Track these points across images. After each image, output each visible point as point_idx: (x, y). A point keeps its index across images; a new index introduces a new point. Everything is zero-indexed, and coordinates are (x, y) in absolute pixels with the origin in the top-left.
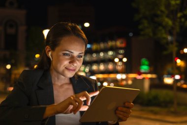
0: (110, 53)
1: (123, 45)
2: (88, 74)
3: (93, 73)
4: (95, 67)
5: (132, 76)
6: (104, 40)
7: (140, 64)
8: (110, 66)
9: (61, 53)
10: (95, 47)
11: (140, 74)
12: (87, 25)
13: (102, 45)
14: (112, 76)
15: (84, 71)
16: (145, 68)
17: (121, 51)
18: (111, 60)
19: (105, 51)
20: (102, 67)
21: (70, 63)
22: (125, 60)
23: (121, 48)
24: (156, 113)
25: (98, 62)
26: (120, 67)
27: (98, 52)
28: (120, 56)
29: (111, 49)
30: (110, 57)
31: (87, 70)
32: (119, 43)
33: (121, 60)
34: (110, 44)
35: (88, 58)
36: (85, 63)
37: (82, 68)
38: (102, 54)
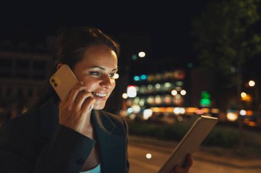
0: (168, 85)
1: (181, 77)
2: (143, 108)
3: (148, 106)
4: (150, 100)
5: (192, 110)
6: (161, 71)
7: (200, 98)
8: (167, 99)
9: (87, 72)
10: (150, 78)
11: (200, 108)
12: (142, 54)
13: (158, 77)
14: (169, 110)
15: (139, 104)
16: (205, 102)
17: (180, 83)
18: (168, 93)
19: (162, 82)
20: (158, 100)
21: (101, 84)
22: (183, 92)
23: (179, 80)
25: (154, 94)
26: (178, 100)
27: (154, 83)
28: (178, 88)
29: (169, 80)
30: (167, 89)
31: (142, 102)
32: (176, 75)
33: (179, 93)
34: (168, 75)
35: (143, 90)
36: (139, 95)
37: (137, 101)
38: (158, 86)
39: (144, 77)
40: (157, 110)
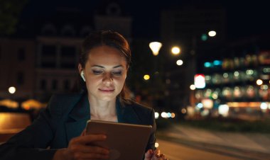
0: (250, 72)
2: (217, 102)
3: (223, 100)
4: (226, 92)
6: (240, 54)
8: (250, 91)
10: (226, 64)
13: (237, 62)
14: (253, 105)
15: (211, 98)
17: (267, 70)
18: (252, 83)
19: (243, 69)
20: (237, 92)
25: (231, 85)
26: (265, 91)
28: (266, 77)
29: (251, 66)
30: (248, 77)
31: (215, 96)
34: (249, 59)
35: (216, 80)
36: (209, 86)
37: (208, 93)
38: (237, 74)
39: (217, 63)
40: (235, 105)
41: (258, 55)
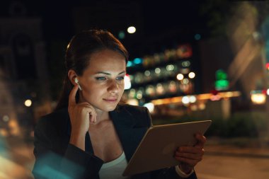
0: (170, 68)
1: (187, 54)
2: (141, 102)
3: (148, 99)
4: (150, 91)
5: (205, 97)
6: (160, 50)
7: (215, 79)
8: (172, 87)
10: (146, 61)
11: (215, 93)
12: (132, 30)
13: (157, 58)
14: (176, 100)
15: (136, 98)
16: (222, 84)
17: (186, 64)
18: (173, 78)
19: (163, 65)
20: (160, 89)
22: (192, 75)
23: (185, 59)
24: (242, 146)
25: (154, 82)
26: (186, 86)
27: (152, 68)
28: (185, 71)
29: (171, 62)
30: (170, 73)
31: (140, 95)
32: (181, 52)
33: (186, 76)
34: (169, 54)
35: (139, 79)
36: (135, 86)
37: (132, 93)
38: (158, 71)
39: (137, 61)
40: (159, 102)
41: (176, 49)
